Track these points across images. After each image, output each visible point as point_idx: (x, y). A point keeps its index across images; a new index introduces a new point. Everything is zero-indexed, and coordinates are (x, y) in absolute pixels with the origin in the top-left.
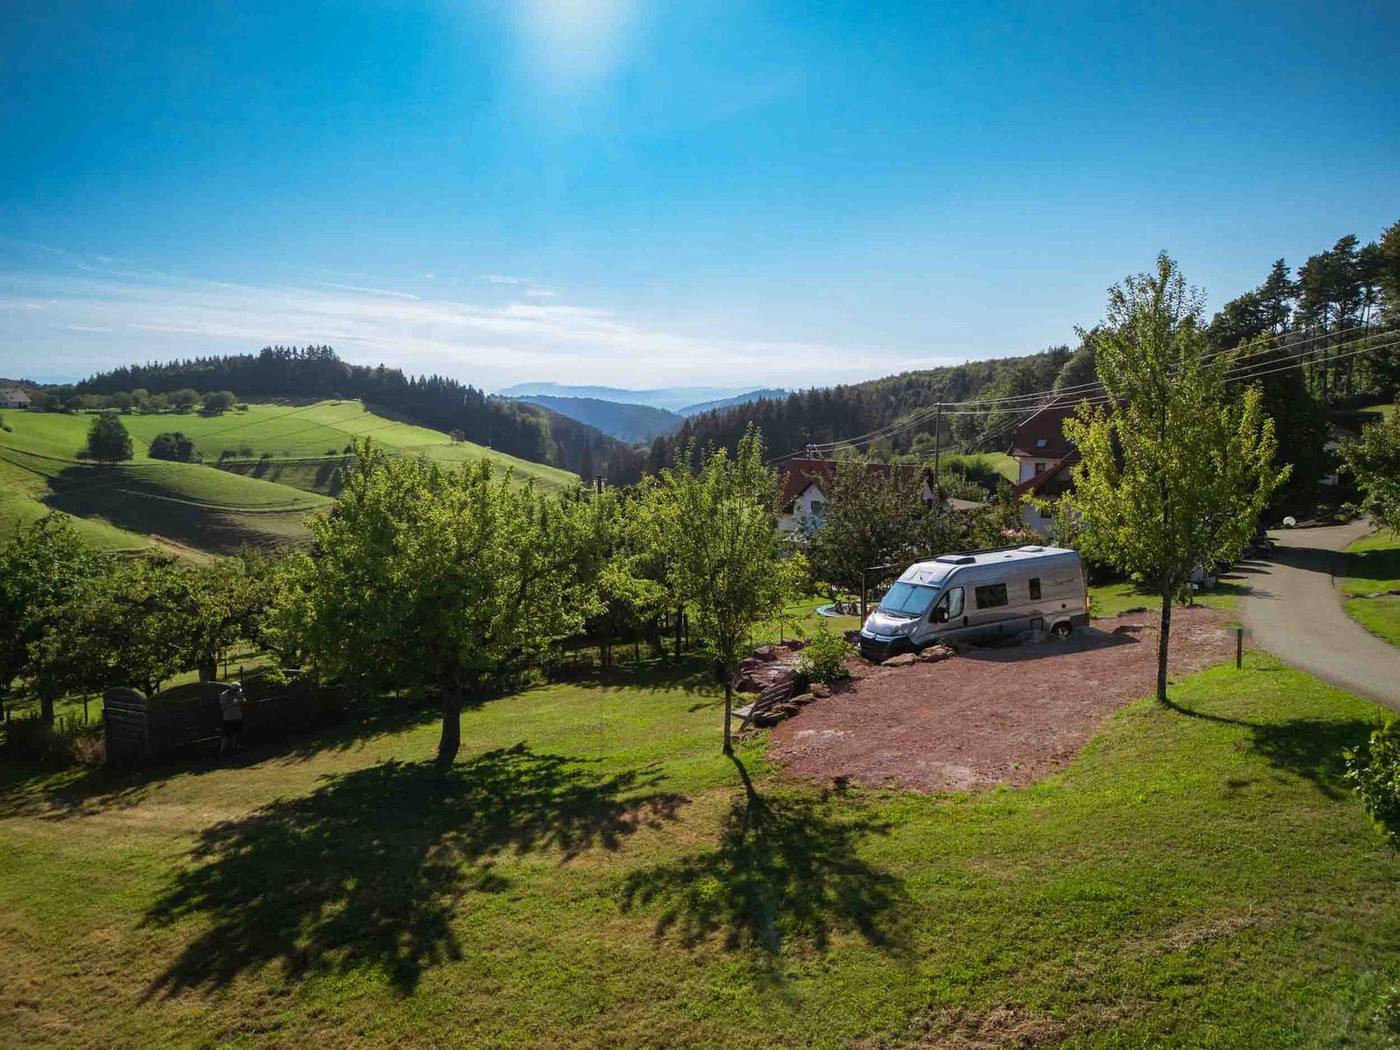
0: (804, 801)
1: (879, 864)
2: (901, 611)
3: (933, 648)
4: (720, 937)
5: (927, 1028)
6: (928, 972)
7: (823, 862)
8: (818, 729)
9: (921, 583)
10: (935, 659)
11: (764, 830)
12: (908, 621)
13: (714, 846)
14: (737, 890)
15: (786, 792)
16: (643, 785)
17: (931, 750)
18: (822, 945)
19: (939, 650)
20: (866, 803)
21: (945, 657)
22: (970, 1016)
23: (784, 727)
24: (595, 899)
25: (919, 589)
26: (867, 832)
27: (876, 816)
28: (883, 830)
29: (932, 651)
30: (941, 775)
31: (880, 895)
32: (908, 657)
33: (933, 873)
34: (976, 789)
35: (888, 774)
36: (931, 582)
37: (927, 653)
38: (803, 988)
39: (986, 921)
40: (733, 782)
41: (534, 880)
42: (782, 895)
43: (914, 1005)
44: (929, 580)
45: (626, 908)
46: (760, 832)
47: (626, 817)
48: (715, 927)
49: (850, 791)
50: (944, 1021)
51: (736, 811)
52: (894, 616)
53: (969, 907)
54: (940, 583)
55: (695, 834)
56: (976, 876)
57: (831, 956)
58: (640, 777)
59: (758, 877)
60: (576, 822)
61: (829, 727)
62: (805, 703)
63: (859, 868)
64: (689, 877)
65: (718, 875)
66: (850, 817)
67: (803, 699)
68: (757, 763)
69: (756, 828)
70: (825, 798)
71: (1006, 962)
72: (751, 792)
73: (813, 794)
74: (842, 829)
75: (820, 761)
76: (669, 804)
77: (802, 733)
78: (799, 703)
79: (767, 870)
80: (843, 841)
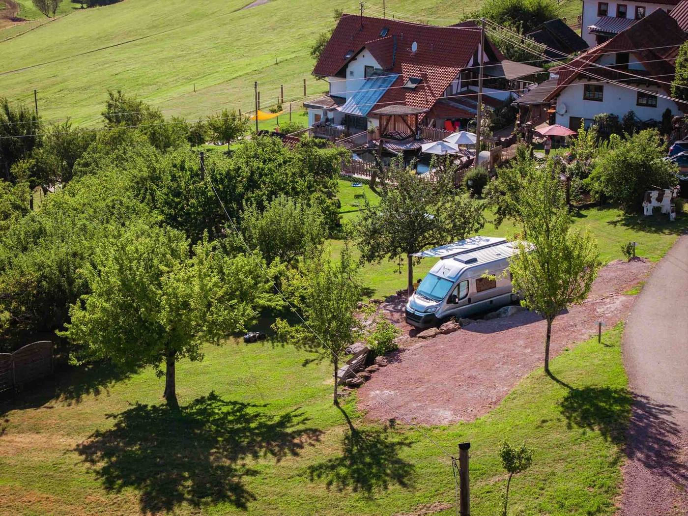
0: (376, 432)
1: (407, 460)
2: (430, 295)
3: (447, 324)
4: (350, 488)
5: (416, 509)
6: (418, 495)
7: (385, 459)
8: (381, 390)
9: (443, 277)
10: (447, 332)
11: (360, 446)
12: (434, 303)
13: (341, 455)
14: (354, 472)
15: (368, 427)
16: (298, 424)
17: (435, 402)
18: (386, 488)
19: (450, 325)
20: (403, 432)
21: (454, 330)
22: (428, 505)
23: (363, 388)
24: (298, 478)
25: (442, 280)
26: (403, 446)
27: (406, 439)
28: (409, 445)
29: (447, 325)
30: (437, 416)
31: (406, 472)
32: (432, 331)
33: (425, 463)
34: (452, 423)
35: (414, 416)
36: (449, 277)
37: (444, 327)
38: (380, 502)
39: (439, 479)
40: (342, 422)
41: (268, 471)
42: (371, 473)
43: (412, 504)
44: (448, 275)
45: (312, 480)
46: (359, 448)
47: (296, 441)
48: (348, 485)
49: (397, 427)
50: (420, 507)
51: (347, 438)
52: (427, 299)
53: (435, 474)
54: (454, 278)
55: (330, 449)
56: (440, 463)
57: (389, 492)
58: (294, 418)
59: (361, 466)
60: (274, 444)
61: (387, 388)
62: (374, 371)
63: (399, 461)
64: (333, 467)
65: (345, 466)
66: (396, 440)
67: (373, 369)
68: (353, 412)
69: (357, 446)
70: (385, 430)
71: (442, 490)
72: (352, 428)
73: (379, 428)
74: (393, 444)
75: (383, 410)
76: (315, 433)
77: (373, 393)
78: (371, 372)
79: (364, 464)
80: (393, 450)
